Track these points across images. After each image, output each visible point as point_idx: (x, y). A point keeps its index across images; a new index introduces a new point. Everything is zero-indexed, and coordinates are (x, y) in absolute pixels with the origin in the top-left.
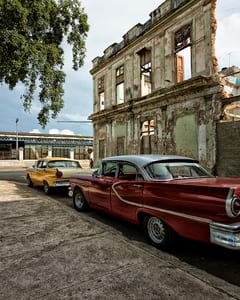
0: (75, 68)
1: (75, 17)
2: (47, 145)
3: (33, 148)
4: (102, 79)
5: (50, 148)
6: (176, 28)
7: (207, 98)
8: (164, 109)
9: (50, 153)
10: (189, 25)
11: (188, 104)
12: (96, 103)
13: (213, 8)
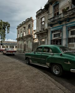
0: (8, 33)
1: (8, 24)
2: (8, 44)
3: (5, 45)
4: (19, 31)
5: (9, 45)
6: (29, 24)
7: (32, 38)
8: (27, 39)
9: (9, 47)
10: (30, 24)
11: (30, 39)
12: (18, 36)
13: (33, 22)
